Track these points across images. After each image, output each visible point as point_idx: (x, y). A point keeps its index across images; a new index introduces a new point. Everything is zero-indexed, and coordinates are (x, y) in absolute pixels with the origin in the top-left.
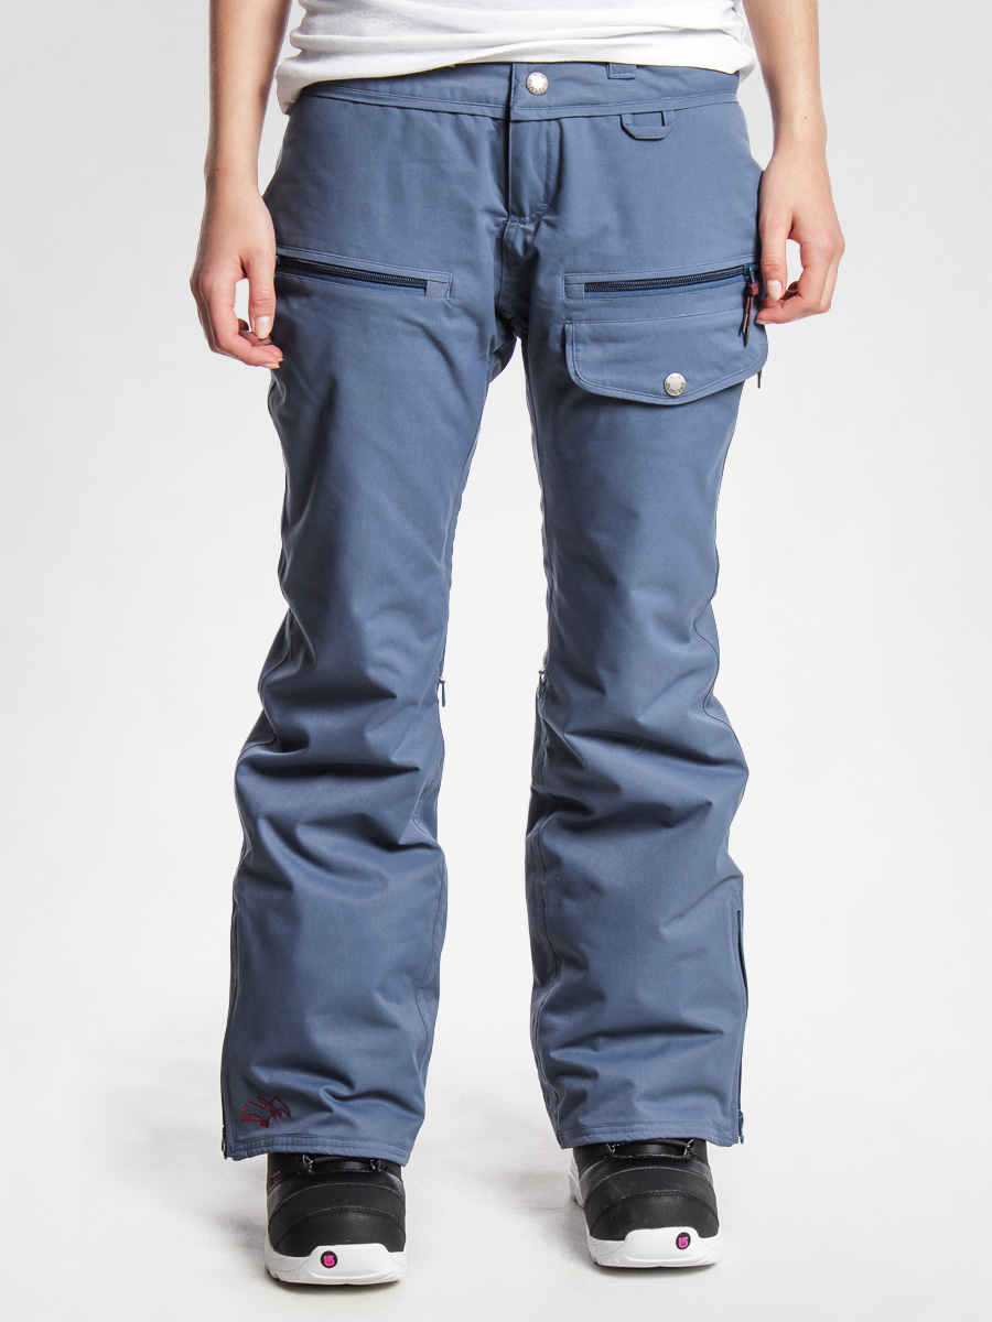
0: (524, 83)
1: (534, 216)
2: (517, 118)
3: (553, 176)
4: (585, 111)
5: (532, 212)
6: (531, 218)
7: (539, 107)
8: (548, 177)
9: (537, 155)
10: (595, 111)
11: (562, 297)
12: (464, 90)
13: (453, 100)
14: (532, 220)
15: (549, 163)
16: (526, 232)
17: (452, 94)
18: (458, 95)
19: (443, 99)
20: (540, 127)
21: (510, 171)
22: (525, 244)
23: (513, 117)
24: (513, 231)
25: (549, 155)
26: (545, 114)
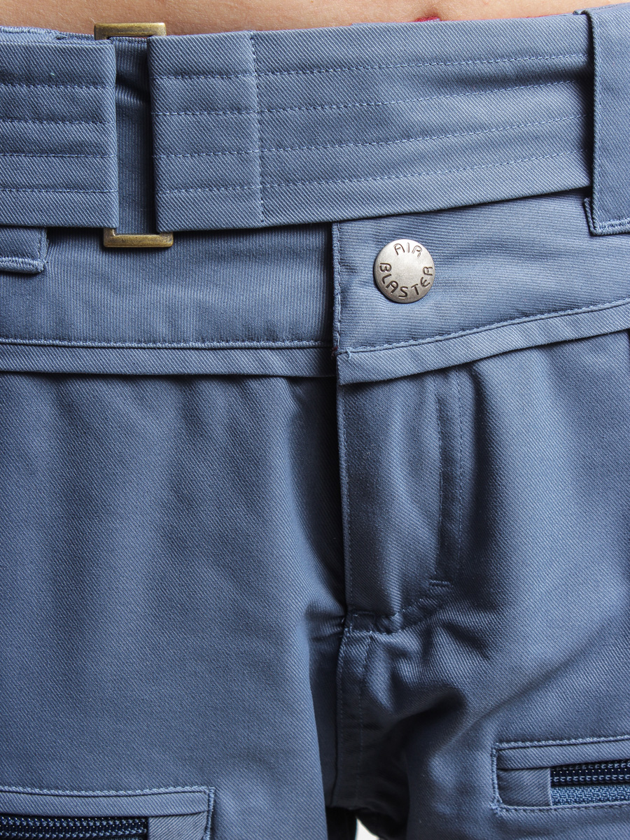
0: (368, 275)
1: (413, 609)
2: (360, 376)
3: (461, 510)
4: (536, 332)
5: (406, 601)
6: (405, 616)
7: (414, 335)
8: (446, 513)
9: (416, 464)
10: (562, 328)
11: (490, 802)
12: (203, 310)
13: (176, 344)
14: (408, 622)
15: (447, 479)
16: (396, 654)
17: (173, 325)
18: (189, 325)
19: (149, 341)
20: (421, 393)
21: (346, 509)
22: (396, 681)
23: (346, 375)
24: (360, 652)
25: (447, 457)
26: (433, 357)
